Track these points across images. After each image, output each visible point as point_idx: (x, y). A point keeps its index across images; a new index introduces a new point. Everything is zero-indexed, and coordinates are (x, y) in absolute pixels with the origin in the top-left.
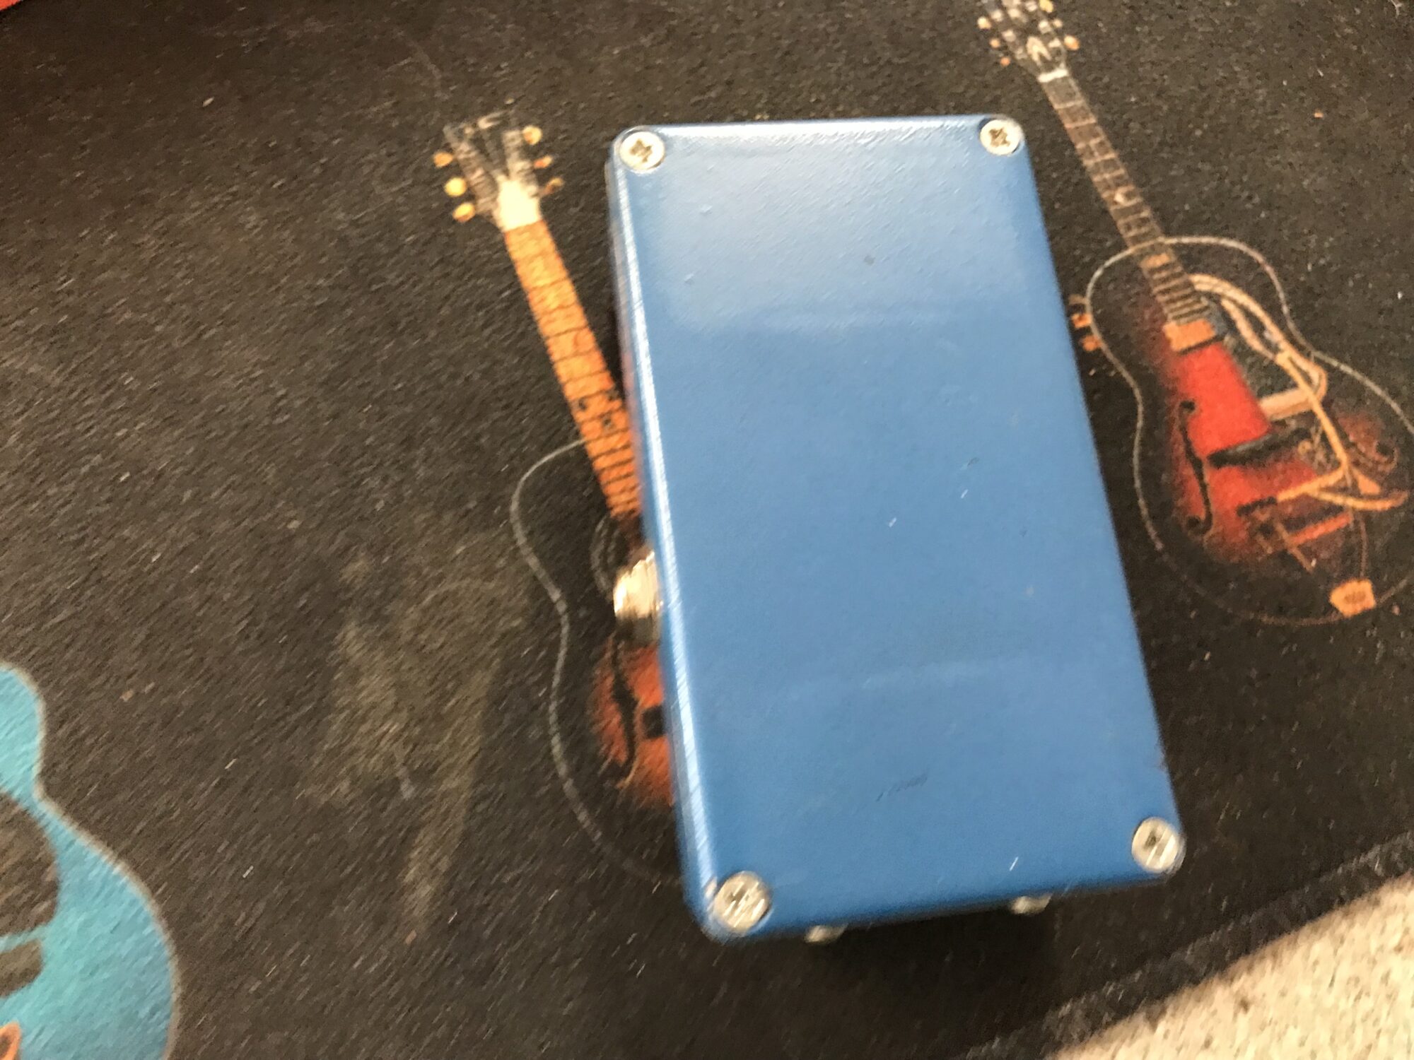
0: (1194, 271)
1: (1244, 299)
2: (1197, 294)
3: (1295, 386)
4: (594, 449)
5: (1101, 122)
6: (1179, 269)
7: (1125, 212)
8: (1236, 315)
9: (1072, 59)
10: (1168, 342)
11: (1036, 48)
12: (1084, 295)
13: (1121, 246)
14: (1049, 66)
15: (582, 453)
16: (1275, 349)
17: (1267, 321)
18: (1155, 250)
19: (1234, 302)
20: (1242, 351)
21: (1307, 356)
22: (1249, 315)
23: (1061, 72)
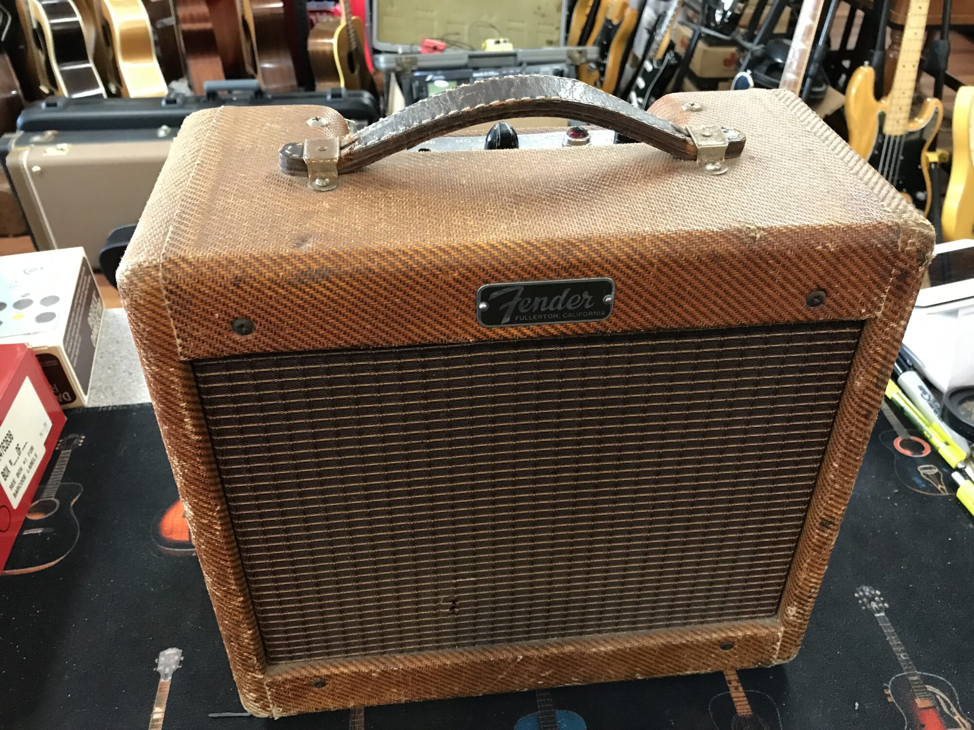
0: (927, 684)
1: (943, 696)
2: (928, 692)
3: (960, 727)
4: (733, 695)
5: (896, 631)
6: (921, 682)
7: (904, 661)
8: (941, 700)
9: (886, 611)
10: (917, 704)
11: (874, 605)
12: (888, 684)
13: (901, 671)
14: (879, 612)
15: (729, 695)
16: (954, 714)
17: (951, 705)
18: (914, 675)
19: (941, 697)
20: (942, 713)
21: (965, 719)
22: (945, 701)
23: (882, 614)
